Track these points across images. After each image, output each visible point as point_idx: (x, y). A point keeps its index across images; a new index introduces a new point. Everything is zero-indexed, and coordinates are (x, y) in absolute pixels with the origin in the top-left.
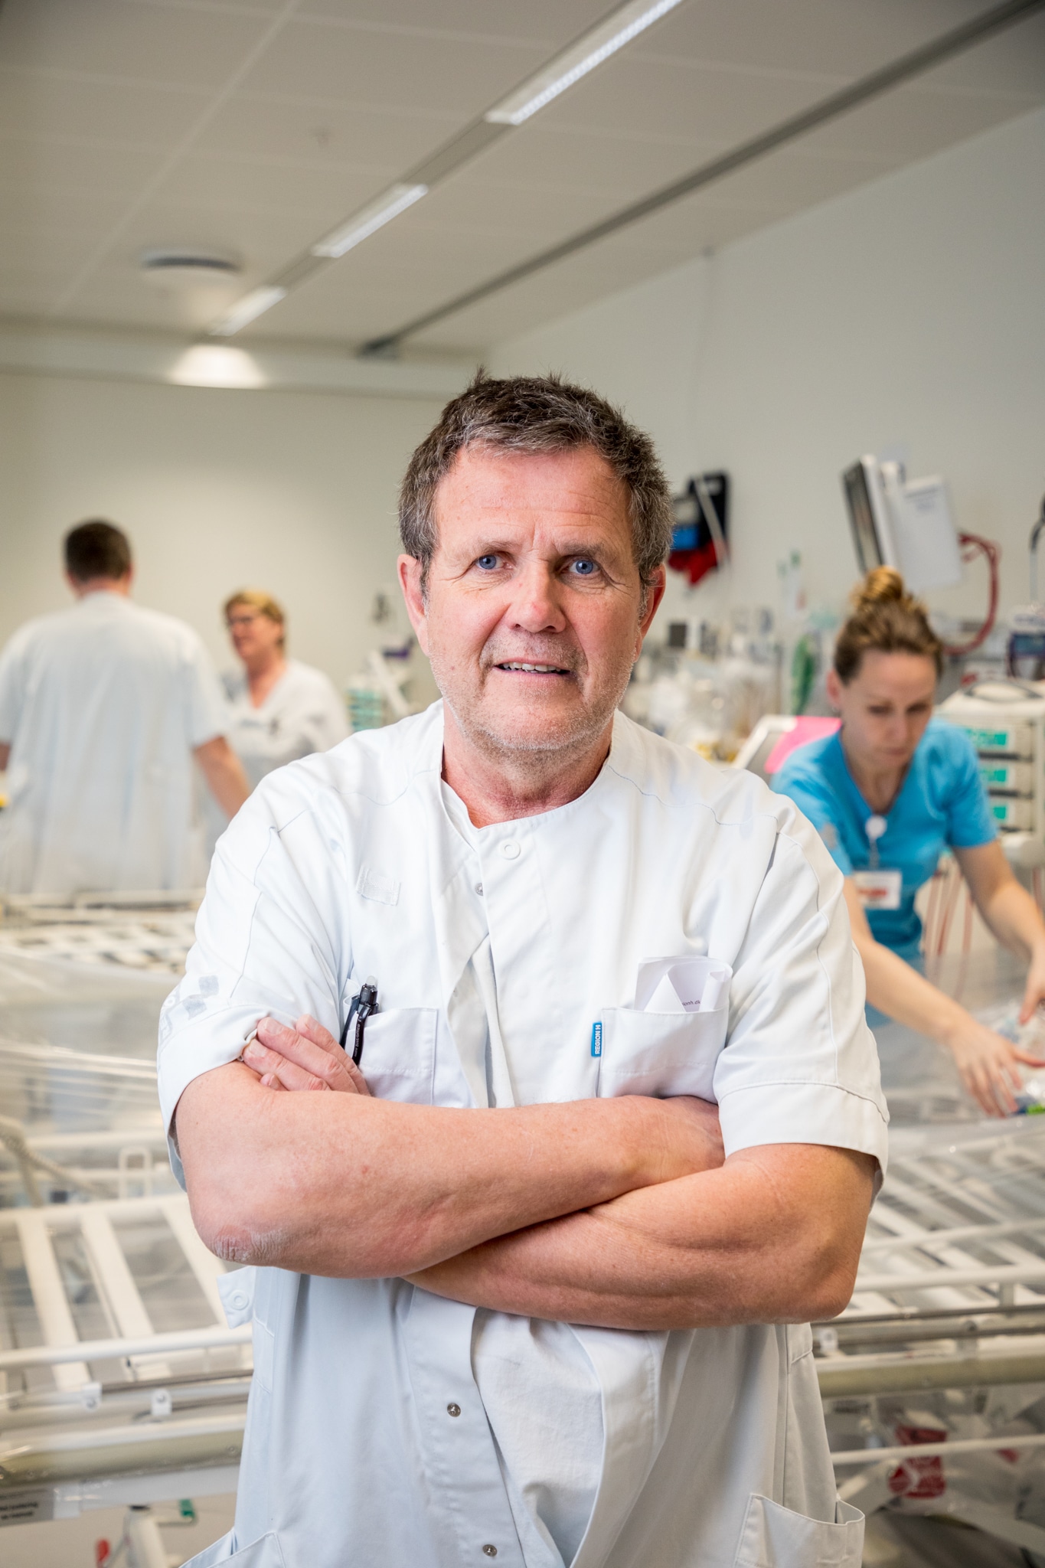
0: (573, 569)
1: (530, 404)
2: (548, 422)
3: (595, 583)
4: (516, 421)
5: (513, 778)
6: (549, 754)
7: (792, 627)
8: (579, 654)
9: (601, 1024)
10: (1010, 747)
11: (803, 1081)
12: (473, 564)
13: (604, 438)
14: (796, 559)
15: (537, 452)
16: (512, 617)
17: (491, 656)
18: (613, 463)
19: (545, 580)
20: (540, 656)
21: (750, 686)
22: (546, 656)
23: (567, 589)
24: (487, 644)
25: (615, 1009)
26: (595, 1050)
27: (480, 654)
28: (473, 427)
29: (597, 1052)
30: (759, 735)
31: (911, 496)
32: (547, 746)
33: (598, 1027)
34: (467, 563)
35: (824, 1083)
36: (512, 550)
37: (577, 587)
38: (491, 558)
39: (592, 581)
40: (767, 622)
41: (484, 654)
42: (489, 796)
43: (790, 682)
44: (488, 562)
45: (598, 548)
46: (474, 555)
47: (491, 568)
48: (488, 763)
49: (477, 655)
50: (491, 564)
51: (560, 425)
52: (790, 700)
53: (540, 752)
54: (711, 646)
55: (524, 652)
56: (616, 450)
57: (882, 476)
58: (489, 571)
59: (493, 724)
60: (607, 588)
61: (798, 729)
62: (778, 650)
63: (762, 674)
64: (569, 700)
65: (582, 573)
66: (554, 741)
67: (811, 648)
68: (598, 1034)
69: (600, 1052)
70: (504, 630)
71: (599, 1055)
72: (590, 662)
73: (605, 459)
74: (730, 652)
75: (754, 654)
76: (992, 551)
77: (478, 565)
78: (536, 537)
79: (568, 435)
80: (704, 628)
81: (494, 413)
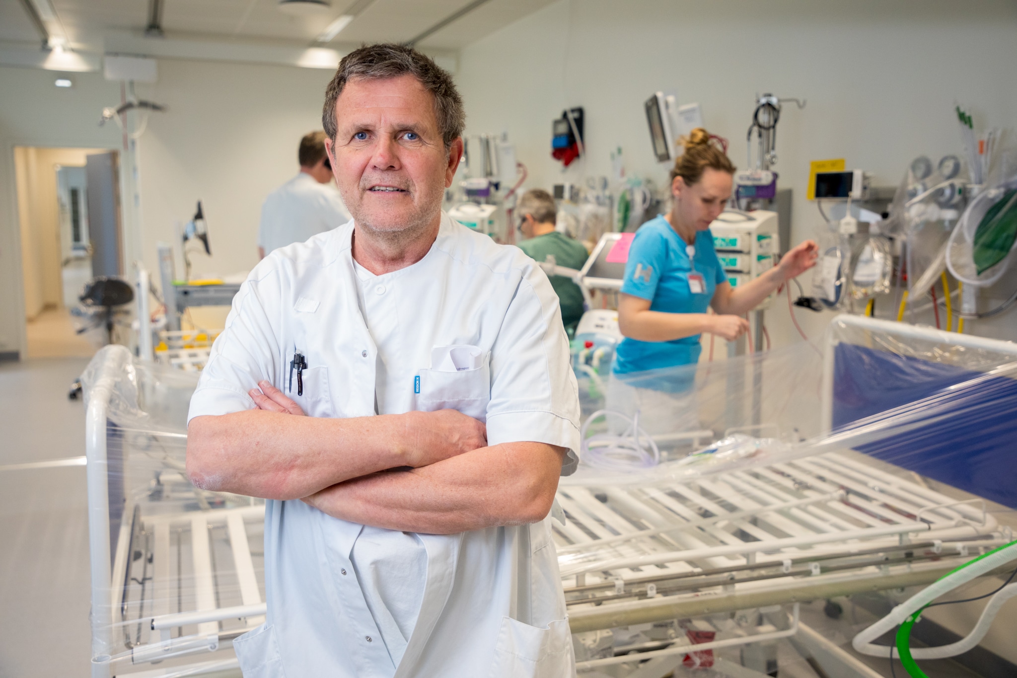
0: (406, 137)
1: (379, 54)
2: (387, 62)
3: (416, 144)
4: (370, 62)
5: (384, 248)
6: (400, 233)
7: (618, 186)
8: (409, 181)
9: (419, 377)
10: (738, 247)
11: (533, 410)
12: (353, 137)
13: (419, 70)
14: (620, 151)
15: (381, 76)
16: (373, 162)
17: (364, 184)
18: (425, 83)
19: (388, 142)
20: (388, 182)
21: (596, 217)
22: (390, 182)
23: (401, 147)
24: (362, 178)
25: (427, 370)
26: (416, 390)
27: (359, 183)
28: (350, 67)
29: (417, 391)
30: (601, 244)
31: (682, 113)
32: (396, 229)
33: (417, 379)
34: (349, 137)
35: (544, 411)
36: (370, 128)
37: (407, 146)
38: (364, 134)
39: (415, 143)
40: (605, 184)
41: (361, 184)
42: (375, 259)
43: (617, 215)
44: (362, 136)
45: (415, 126)
46: (352, 133)
47: (364, 139)
48: (372, 242)
49: (358, 184)
50: (364, 137)
51: (393, 63)
52: (617, 224)
53: (394, 232)
54: (575, 197)
55: (379, 181)
56: (426, 76)
57: (667, 105)
58: (363, 140)
59: (367, 219)
60: (423, 146)
61: (623, 239)
62: (611, 198)
63: (603, 211)
64: (407, 204)
65: (411, 139)
66: (399, 226)
67: (628, 197)
68: (417, 382)
69: (419, 391)
70: (369, 170)
71: (419, 392)
72: (416, 185)
73: (419, 81)
74: (586, 200)
75: (599, 202)
76: (724, 143)
77: (356, 137)
78: (382, 121)
79: (398, 68)
80: (572, 187)
81: (359, 59)
